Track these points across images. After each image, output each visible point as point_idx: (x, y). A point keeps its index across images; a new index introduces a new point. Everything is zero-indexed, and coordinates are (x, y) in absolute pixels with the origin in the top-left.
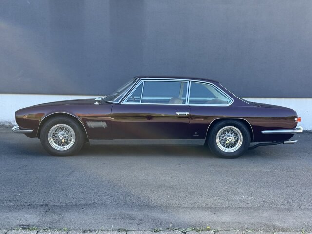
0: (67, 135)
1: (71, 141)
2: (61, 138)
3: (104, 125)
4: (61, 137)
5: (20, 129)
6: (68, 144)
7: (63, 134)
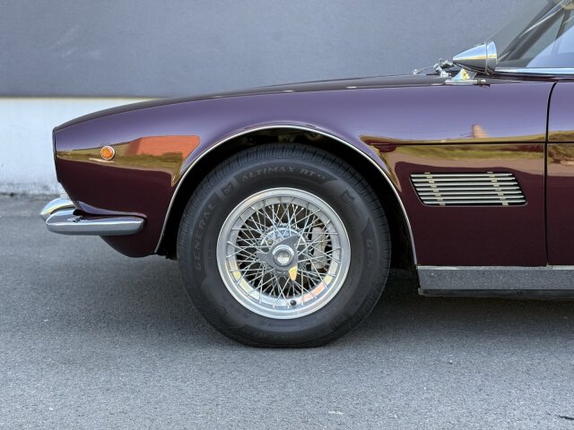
0: (307, 245)
1: (323, 271)
2: (283, 260)
3: (503, 193)
4: (284, 252)
5: (80, 214)
6: (309, 285)
7: (291, 241)
